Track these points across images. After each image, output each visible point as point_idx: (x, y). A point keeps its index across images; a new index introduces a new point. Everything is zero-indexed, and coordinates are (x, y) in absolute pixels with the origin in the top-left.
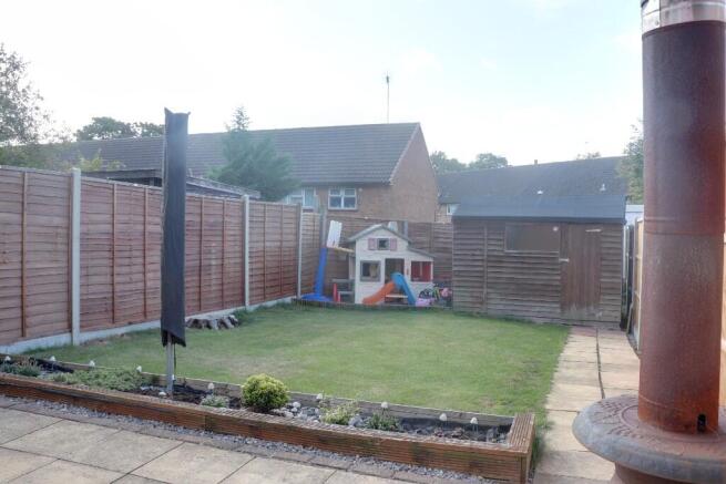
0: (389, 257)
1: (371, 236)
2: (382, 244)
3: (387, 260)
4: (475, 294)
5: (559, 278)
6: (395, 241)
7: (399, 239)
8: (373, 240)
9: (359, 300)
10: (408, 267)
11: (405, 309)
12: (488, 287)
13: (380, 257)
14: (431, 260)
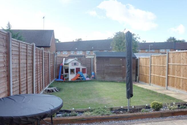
0: (77, 67)
1: (72, 62)
2: (75, 64)
3: (76, 68)
4: (102, 76)
5: (122, 71)
6: (78, 63)
7: (79, 63)
8: (73, 63)
9: (70, 80)
10: (81, 70)
11: (81, 81)
12: (105, 74)
13: (74, 67)
14: (86, 68)
